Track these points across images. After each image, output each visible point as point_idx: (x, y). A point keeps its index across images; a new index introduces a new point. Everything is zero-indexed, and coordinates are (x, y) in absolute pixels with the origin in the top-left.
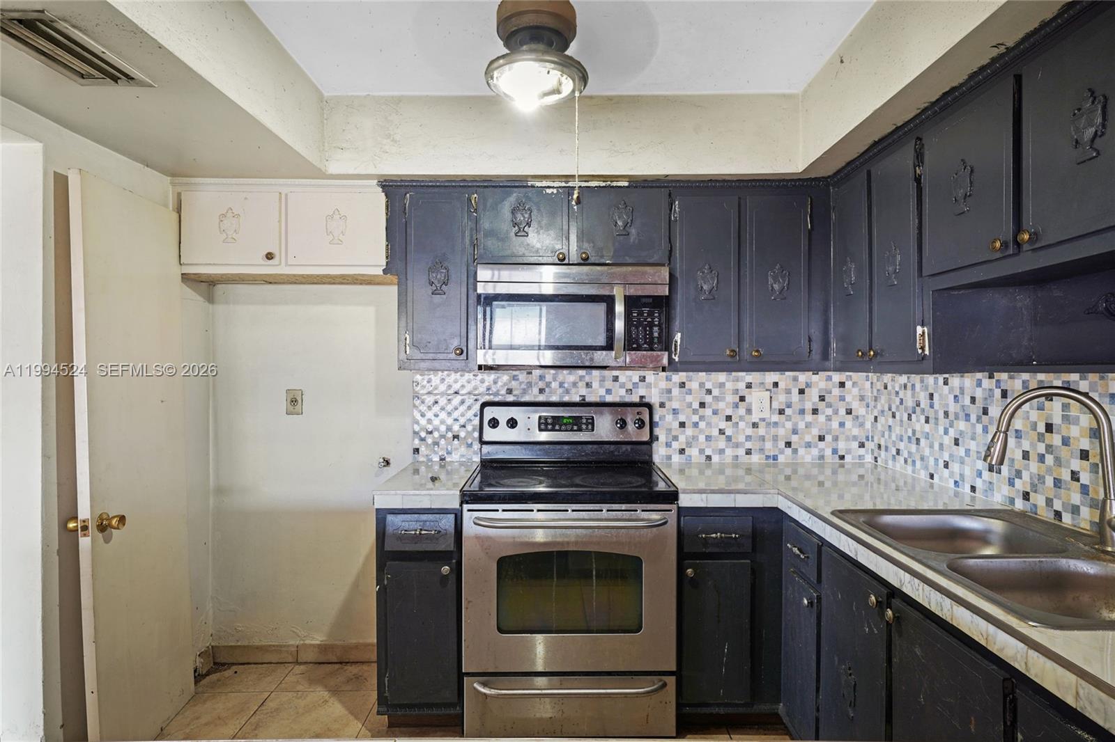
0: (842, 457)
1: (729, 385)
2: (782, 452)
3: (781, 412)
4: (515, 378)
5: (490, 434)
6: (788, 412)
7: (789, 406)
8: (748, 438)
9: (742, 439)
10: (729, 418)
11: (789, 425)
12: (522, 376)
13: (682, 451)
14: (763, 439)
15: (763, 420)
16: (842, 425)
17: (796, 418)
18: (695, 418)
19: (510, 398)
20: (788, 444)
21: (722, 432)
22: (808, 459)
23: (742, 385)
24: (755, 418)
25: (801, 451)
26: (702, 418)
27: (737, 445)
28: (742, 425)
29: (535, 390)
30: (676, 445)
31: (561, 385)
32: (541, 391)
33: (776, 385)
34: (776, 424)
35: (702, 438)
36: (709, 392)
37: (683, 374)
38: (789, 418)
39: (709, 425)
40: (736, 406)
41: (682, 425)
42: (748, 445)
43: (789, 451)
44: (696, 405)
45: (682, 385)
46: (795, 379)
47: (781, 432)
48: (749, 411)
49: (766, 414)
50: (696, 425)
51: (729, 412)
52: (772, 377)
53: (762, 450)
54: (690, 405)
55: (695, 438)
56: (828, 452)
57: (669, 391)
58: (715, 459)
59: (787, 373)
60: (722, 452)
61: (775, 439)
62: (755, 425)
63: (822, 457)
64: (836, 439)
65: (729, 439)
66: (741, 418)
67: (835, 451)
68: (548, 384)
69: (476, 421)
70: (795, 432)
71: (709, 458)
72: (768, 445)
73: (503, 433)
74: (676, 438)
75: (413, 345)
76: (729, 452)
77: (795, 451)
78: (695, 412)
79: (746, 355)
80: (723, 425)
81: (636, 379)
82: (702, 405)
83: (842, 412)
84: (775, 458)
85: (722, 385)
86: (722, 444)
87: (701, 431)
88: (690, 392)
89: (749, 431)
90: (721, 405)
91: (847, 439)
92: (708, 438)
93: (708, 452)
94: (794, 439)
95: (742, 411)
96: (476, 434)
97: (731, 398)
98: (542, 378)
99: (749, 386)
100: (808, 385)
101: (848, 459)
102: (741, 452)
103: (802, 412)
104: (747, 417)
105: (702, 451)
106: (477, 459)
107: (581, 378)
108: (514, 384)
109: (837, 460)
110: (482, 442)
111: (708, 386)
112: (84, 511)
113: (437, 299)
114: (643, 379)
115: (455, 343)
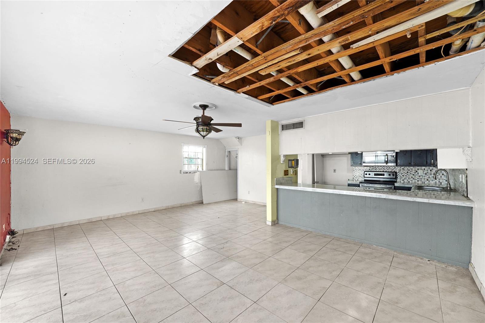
0: (441, 183)
1: (413, 169)
2: (426, 181)
3: (426, 174)
4: (370, 168)
5: (365, 176)
6: (427, 174)
7: (428, 173)
8: (418, 178)
9: (416, 178)
10: (413, 175)
11: (428, 176)
12: (372, 167)
13: (403, 180)
14: (421, 179)
15: (421, 175)
16: (441, 177)
17: (429, 175)
18: (406, 175)
19: (370, 171)
20: (427, 180)
21: (412, 177)
22: (432, 183)
23: (416, 169)
24: (420, 175)
25: (431, 181)
26: (407, 175)
27: (415, 180)
28: (416, 176)
29: (374, 170)
30: (402, 179)
31: (379, 168)
32: (375, 169)
33: (424, 169)
34: (424, 176)
35: (407, 178)
36: (409, 170)
37: (404, 167)
38: (428, 175)
39: (409, 176)
40: (415, 173)
41: (403, 176)
42: (418, 180)
43: (428, 181)
44: (406, 172)
45: (403, 169)
46: (429, 168)
47: (426, 178)
48: (418, 174)
49: (422, 174)
50: (406, 176)
51: (413, 174)
52: (423, 168)
53: (421, 181)
54: (405, 172)
55: (406, 178)
56: (437, 182)
57: (401, 170)
58: (410, 182)
59: (427, 167)
60: (412, 181)
61: (424, 179)
62: (420, 176)
63: (436, 183)
64: (439, 179)
65: (413, 178)
66: (416, 175)
67: (439, 182)
68: (376, 169)
69: (363, 174)
70: (429, 178)
71: (409, 182)
72: (423, 180)
73: (368, 176)
74: (402, 178)
75: (353, 163)
76: (414, 181)
77: (429, 181)
78: (406, 173)
79: (412, 164)
80: (412, 176)
81: (394, 168)
82: (407, 172)
83: (441, 174)
84: (424, 182)
85: (412, 169)
86: (412, 179)
87: (407, 177)
88: (405, 170)
89: (418, 177)
90: (412, 172)
91: (442, 180)
92: (409, 178)
93: (409, 180)
94: (429, 179)
95: (416, 174)
96: (363, 176)
97: (414, 171)
98: (375, 167)
99: (418, 169)
100: (432, 169)
101: (442, 183)
102: (416, 181)
103: (431, 174)
104: (418, 175)
105: (407, 180)
106: (364, 180)
107: (383, 168)
108: (370, 169)
109: (440, 183)
110: (364, 177)
111: (409, 169)
112: (315, 181)
113: (356, 156)
114: (395, 168)
115: (359, 162)
